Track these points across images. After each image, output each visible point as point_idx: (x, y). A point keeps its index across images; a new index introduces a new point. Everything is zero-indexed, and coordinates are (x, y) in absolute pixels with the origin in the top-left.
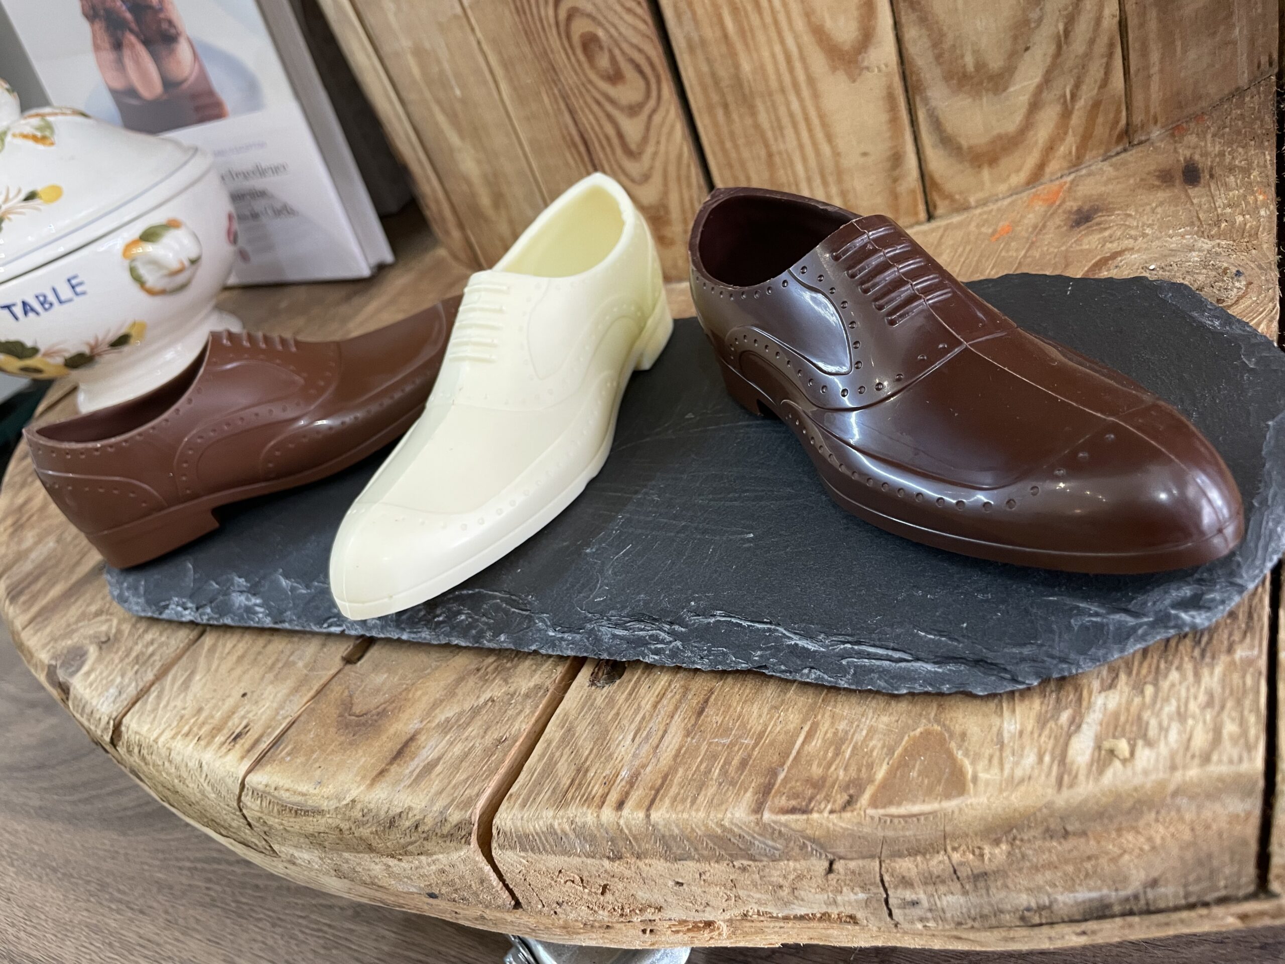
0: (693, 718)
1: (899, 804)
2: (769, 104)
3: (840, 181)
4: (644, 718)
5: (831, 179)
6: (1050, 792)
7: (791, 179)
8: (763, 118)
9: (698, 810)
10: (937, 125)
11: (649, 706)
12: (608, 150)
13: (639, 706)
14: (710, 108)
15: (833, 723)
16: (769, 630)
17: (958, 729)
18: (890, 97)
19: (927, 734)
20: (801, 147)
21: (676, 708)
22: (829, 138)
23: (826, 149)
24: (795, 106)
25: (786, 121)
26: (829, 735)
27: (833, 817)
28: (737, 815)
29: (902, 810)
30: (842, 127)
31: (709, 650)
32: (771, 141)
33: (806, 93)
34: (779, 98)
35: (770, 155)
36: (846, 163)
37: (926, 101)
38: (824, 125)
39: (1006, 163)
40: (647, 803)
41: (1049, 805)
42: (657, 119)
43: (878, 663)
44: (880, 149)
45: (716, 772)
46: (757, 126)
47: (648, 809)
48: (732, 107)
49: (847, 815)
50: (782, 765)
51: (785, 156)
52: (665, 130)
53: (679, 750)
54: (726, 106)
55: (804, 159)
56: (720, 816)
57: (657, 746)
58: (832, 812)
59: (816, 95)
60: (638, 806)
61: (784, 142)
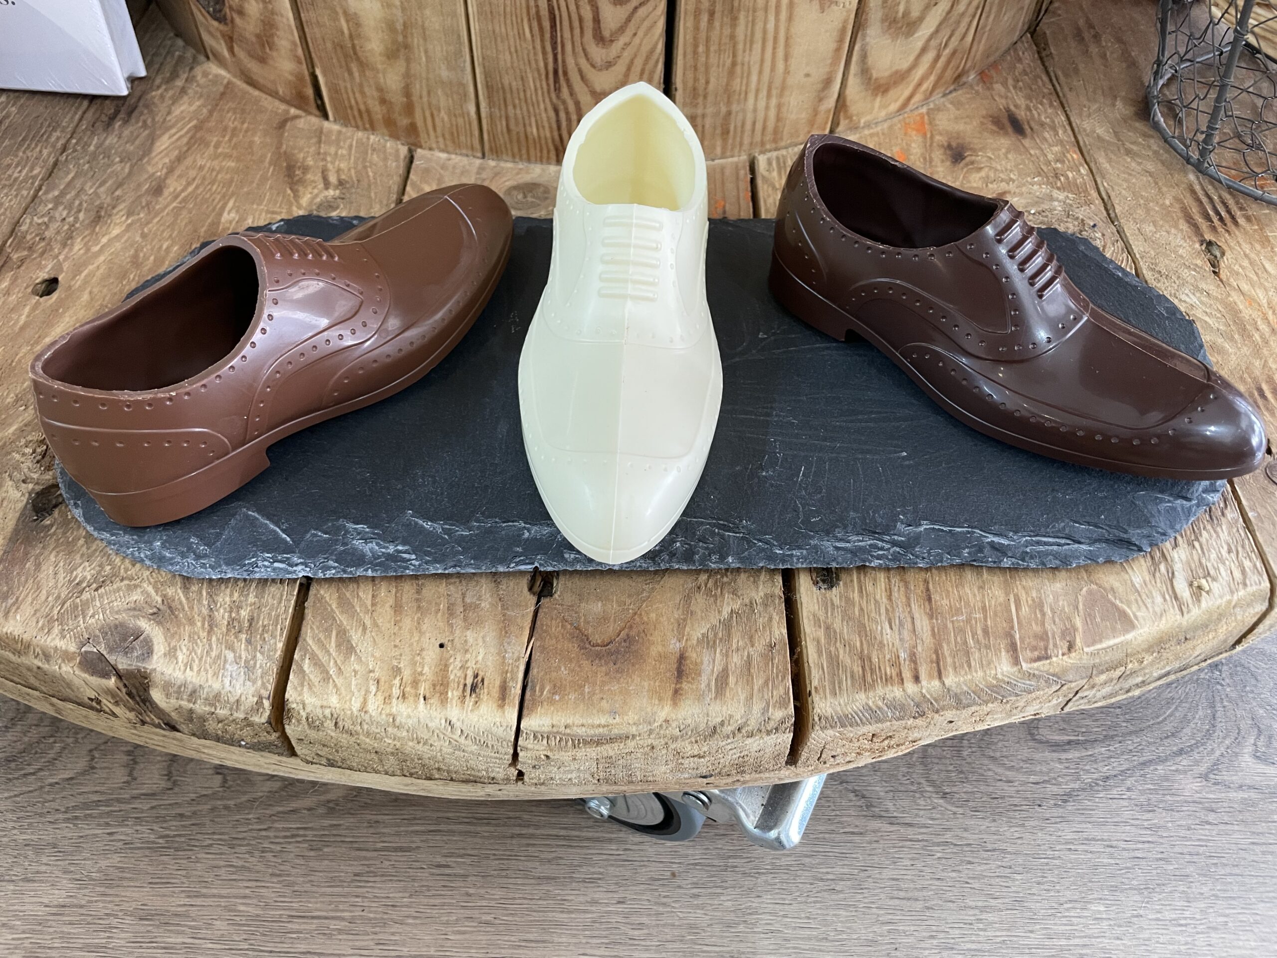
0: (927, 603)
1: (1101, 641)
2: (750, 19)
3: (781, 95)
4: (887, 610)
5: (774, 92)
6: (1179, 617)
7: (744, 88)
8: (740, 31)
9: (976, 671)
10: (864, 57)
11: (885, 600)
12: (577, 31)
13: (876, 601)
14: (697, 13)
15: (1027, 593)
16: (968, 532)
17: (1107, 586)
18: (843, 30)
19: (1090, 592)
20: (762, 61)
21: (908, 599)
22: (786, 58)
23: (780, 65)
24: (771, 26)
25: (758, 35)
26: (1030, 602)
27: (1065, 657)
28: (1005, 669)
29: (1104, 645)
30: (798, 50)
31: (929, 553)
32: (740, 52)
33: (784, 15)
34: (760, 14)
35: (734, 64)
36: (790, 81)
37: (864, 36)
38: (787, 45)
39: (892, 93)
40: (936, 674)
41: (1180, 626)
42: (642, 12)
43: (1051, 548)
44: (818, 73)
45: (971, 642)
46: (732, 37)
47: (940, 677)
48: (718, 15)
49: (1073, 655)
50: (1012, 628)
51: (746, 67)
52: (646, 24)
53: (933, 630)
54: (712, 14)
55: (760, 72)
56: (993, 672)
57: (914, 630)
58: (1063, 655)
59: (790, 18)
60: (931, 677)
61: (750, 55)
